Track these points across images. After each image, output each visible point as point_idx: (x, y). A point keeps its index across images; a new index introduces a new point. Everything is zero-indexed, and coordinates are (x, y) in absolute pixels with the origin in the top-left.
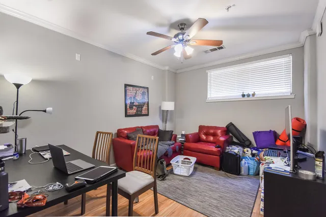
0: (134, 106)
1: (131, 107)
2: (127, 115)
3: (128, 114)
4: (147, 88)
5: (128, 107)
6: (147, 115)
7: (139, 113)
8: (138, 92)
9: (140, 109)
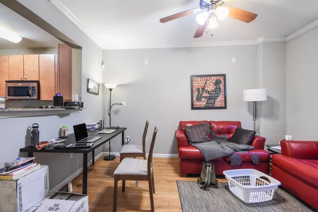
0: (203, 97)
1: (199, 99)
2: (193, 108)
3: (195, 106)
4: (224, 76)
5: (195, 99)
6: (225, 107)
7: (210, 105)
8: (208, 82)
9: (212, 101)
